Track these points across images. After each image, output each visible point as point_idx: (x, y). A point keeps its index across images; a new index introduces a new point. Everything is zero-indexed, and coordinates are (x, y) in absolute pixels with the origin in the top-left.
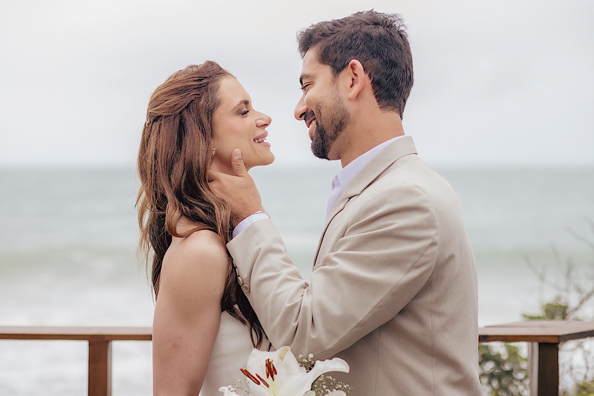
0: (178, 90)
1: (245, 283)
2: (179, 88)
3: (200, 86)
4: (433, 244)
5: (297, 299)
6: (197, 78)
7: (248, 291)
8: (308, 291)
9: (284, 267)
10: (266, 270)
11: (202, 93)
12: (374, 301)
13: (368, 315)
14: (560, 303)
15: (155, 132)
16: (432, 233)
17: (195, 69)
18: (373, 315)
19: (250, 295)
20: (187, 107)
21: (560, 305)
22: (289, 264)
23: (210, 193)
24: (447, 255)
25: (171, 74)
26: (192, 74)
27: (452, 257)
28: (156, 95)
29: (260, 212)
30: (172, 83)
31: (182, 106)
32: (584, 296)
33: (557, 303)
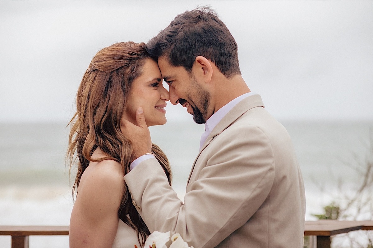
0: (115, 56)
1: (137, 204)
2: (116, 55)
3: (131, 59)
4: (271, 169)
5: (175, 215)
6: (131, 53)
7: (140, 210)
8: (183, 208)
9: (166, 192)
10: (152, 195)
11: (131, 64)
12: (231, 213)
13: (226, 224)
14: (335, 206)
15: (91, 80)
16: (270, 161)
17: (132, 46)
18: (230, 223)
19: (142, 213)
20: (117, 70)
21: (335, 207)
22: (170, 190)
23: (121, 133)
24: (281, 176)
25: (116, 43)
26: (129, 49)
27: (285, 177)
28: (100, 54)
29: (149, 153)
30: (113, 50)
31: (114, 68)
32: (350, 201)
33: (333, 206)
